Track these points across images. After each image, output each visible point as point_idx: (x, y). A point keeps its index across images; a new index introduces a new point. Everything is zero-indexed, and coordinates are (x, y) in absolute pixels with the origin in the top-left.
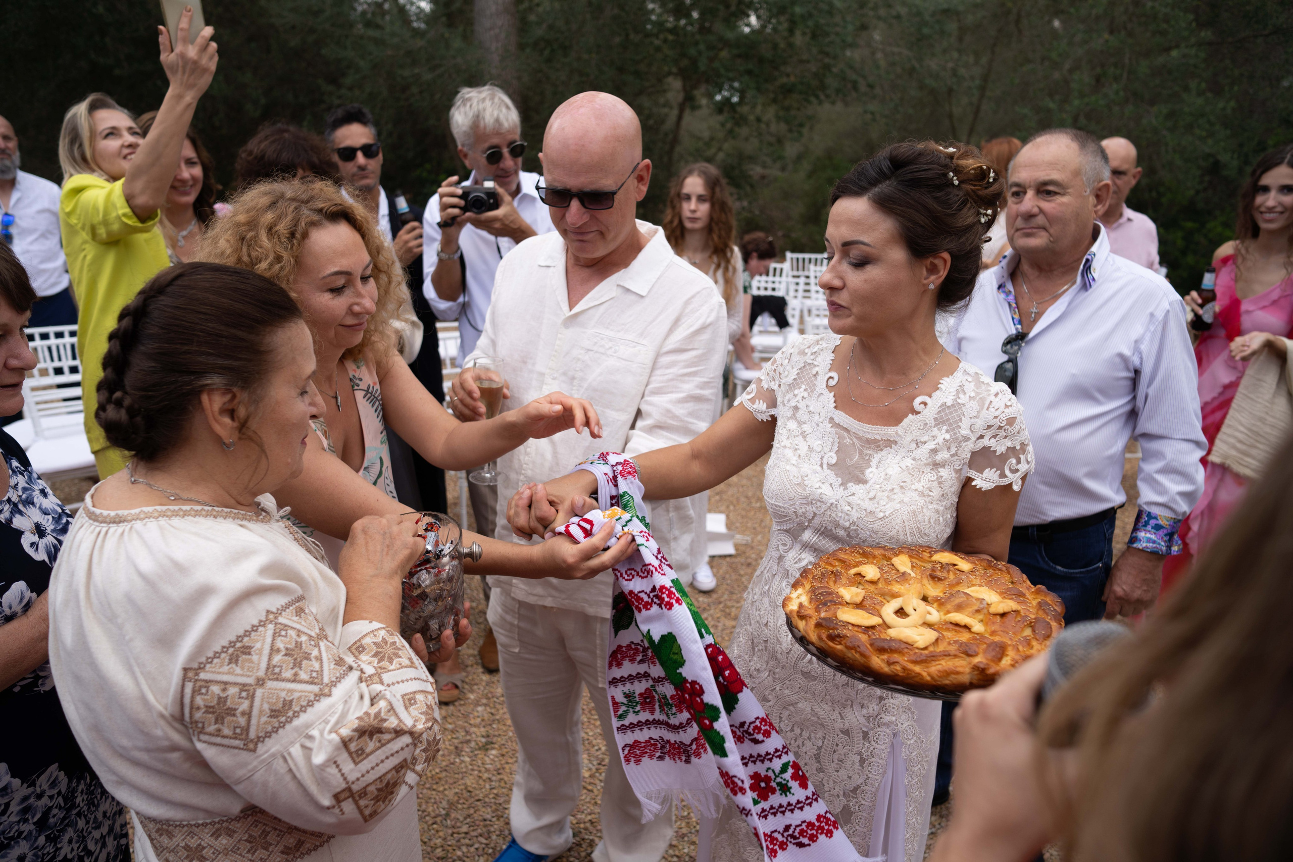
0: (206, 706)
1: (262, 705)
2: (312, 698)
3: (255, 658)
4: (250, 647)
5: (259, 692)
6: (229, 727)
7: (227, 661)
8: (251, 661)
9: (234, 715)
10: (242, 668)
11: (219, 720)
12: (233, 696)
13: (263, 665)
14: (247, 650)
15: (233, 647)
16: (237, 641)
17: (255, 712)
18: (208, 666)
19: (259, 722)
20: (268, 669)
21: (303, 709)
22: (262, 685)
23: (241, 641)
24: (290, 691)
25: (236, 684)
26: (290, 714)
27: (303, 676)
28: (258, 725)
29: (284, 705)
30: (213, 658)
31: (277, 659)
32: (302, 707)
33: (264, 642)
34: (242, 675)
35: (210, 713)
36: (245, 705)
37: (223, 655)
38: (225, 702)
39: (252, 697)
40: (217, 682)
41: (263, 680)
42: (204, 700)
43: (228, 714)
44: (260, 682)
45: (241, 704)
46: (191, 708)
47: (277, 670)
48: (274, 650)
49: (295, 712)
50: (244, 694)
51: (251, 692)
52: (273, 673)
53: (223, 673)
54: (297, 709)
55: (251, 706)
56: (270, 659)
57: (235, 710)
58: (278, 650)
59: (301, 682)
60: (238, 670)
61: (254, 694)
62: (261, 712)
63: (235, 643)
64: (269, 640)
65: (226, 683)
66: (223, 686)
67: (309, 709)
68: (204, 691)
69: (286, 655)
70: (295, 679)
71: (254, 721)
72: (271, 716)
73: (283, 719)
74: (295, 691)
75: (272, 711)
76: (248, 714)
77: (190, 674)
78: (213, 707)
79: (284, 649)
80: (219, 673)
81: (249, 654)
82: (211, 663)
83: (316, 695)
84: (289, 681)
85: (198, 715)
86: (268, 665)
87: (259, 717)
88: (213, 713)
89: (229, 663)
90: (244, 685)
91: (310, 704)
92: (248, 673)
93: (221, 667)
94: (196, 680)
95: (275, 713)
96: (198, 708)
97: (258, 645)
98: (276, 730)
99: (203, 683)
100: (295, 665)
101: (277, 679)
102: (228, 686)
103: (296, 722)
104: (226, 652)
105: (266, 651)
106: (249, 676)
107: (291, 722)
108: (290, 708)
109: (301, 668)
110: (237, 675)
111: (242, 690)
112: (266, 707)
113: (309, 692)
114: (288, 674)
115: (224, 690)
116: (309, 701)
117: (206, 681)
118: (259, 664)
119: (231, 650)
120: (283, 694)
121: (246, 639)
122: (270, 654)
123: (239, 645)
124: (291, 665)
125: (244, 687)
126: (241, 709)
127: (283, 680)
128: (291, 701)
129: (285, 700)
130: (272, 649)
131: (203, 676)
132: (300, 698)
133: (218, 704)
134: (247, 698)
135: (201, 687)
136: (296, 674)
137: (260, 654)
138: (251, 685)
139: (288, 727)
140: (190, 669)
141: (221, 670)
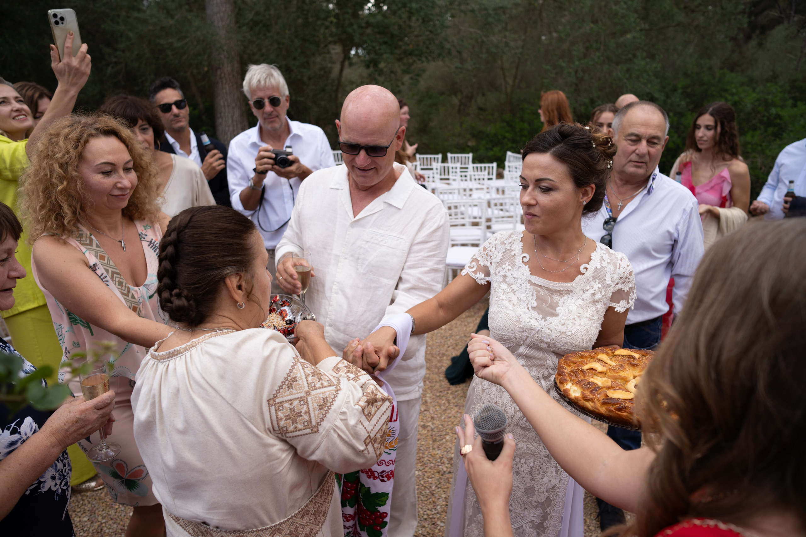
0: (285, 416)
1: (313, 405)
2: (335, 393)
3: (300, 382)
4: (296, 377)
5: (309, 399)
6: (300, 424)
7: (287, 388)
8: (299, 384)
9: (301, 416)
10: (296, 390)
11: (294, 422)
12: (297, 405)
13: (306, 384)
14: (294, 380)
15: (287, 380)
16: (288, 376)
17: (311, 410)
18: (278, 394)
19: (315, 414)
20: (308, 385)
21: (334, 400)
22: (309, 394)
23: (290, 376)
24: (323, 393)
25: (296, 399)
26: (329, 404)
27: (326, 384)
28: (315, 417)
29: (324, 401)
30: (279, 390)
31: (310, 379)
33: (300, 372)
34: (297, 393)
35: (288, 419)
36: (305, 408)
37: (284, 386)
38: (294, 410)
39: (307, 403)
40: (286, 401)
41: (309, 392)
42: (283, 413)
43: (297, 416)
44: (308, 393)
45: (302, 408)
46: (277, 421)
47: (313, 385)
49: (330, 403)
50: (302, 403)
51: (305, 400)
52: (312, 387)
53: (287, 396)
54: (331, 401)
55: (308, 408)
56: (307, 380)
57: (301, 412)
58: (308, 375)
59: (326, 387)
60: (294, 391)
61: (307, 400)
62: (314, 409)
63: (287, 378)
64: (302, 371)
65: (291, 400)
66: (290, 402)
67: (336, 399)
68: (281, 408)
69: (313, 376)
70: (323, 387)
71: (312, 415)
72: (320, 409)
73: (326, 408)
74: (326, 392)
75: (319, 406)
76: (308, 413)
77: (271, 402)
78: (288, 415)
79: (310, 374)
80: (285, 396)
81: (297, 381)
82: (279, 392)
84: (321, 388)
85: (282, 423)
86: (308, 383)
87: (314, 412)
88: (290, 418)
89: (288, 390)
90: (300, 398)
91: (335, 396)
94: (275, 404)
95: (321, 407)
96: (281, 419)
97: (299, 375)
98: (325, 416)
99: (279, 405)
101: (315, 389)
102: (292, 402)
103: (333, 407)
104: (284, 384)
105: (304, 377)
106: (301, 392)
107: (330, 408)
108: (327, 401)
109: (322, 380)
110: (295, 394)
111: (300, 401)
112: (316, 405)
113: (332, 390)
114: (318, 385)
115: (291, 404)
116: (334, 395)
117: (280, 403)
118: (303, 384)
119: (287, 382)
120: (321, 396)
121: (292, 374)
122: (306, 378)
123: (289, 378)
124: (318, 380)
125: (300, 399)
126: (303, 411)
127: (318, 389)
128: (326, 398)
129: (323, 398)
130: (305, 375)
131: (277, 401)
132: (329, 395)
133: (291, 413)
134: (304, 404)
135: (279, 407)
136: (322, 384)
137: (301, 379)
138: (304, 397)
139: (330, 411)
140: (270, 399)
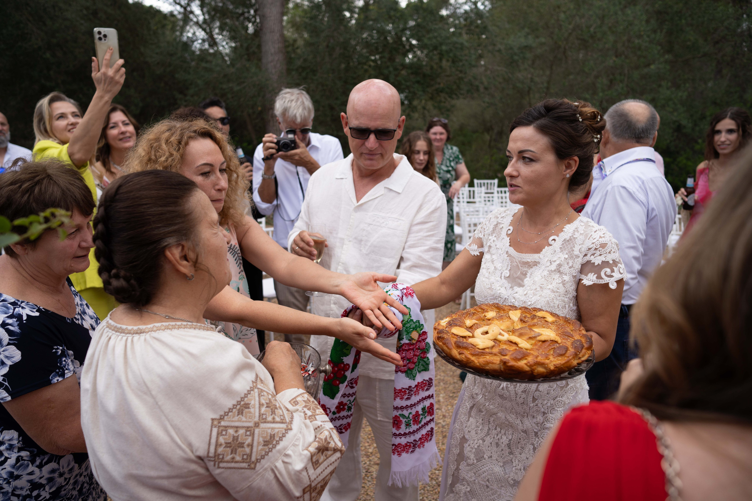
0: (226, 443)
1: (258, 439)
2: (284, 432)
3: (252, 410)
4: (249, 404)
5: (257, 431)
6: (239, 455)
7: (237, 413)
8: (250, 413)
9: (243, 447)
10: (246, 418)
11: (234, 451)
12: (242, 435)
13: (257, 414)
14: (247, 406)
15: (239, 404)
16: (241, 401)
17: (255, 444)
18: (226, 417)
19: (257, 449)
20: (260, 416)
21: (281, 439)
22: (258, 426)
23: (243, 401)
24: (273, 429)
25: (243, 427)
26: (274, 442)
27: (278, 419)
28: (257, 452)
29: (271, 437)
30: (228, 413)
31: (263, 409)
32: (280, 437)
33: (255, 400)
34: (246, 422)
35: (228, 447)
36: (249, 440)
37: (234, 410)
38: (237, 439)
39: (253, 435)
40: (232, 427)
41: (258, 423)
42: (224, 439)
43: (239, 447)
44: (257, 425)
45: (246, 439)
46: (216, 445)
47: (264, 416)
48: (261, 405)
49: (277, 441)
50: (248, 433)
51: (252, 431)
52: (263, 419)
53: (235, 421)
54: (278, 439)
55: (253, 440)
56: (260, 410)
57: (244, 443)
58: (263, 405)
59: (277, 422)
60: (244, 419)
61: (254, 432)
62: (259, 443)
63: (240, 402)
64: (257, 399)
65: (237, 427)
66: (235, 429)
67: (284, 439)
68: (224, 433)
69: (267, 407)
70: (274, 421)
71: (255, 450)
72: (264, 445)
73: (271, 446)
74: (275, 428)
75: (265, 442)
76: (251, 446)
77: (216, 423)
78: (230, 443)
79: (265, 404)
80: (233, 421)
81: (249, 408)
82: (227, 415)
83: (286, 430)
84: (271, 422)
85: (220, 450)
86: (259, 414)
87: (258, 446)
88: (230, 447)
89: (238, 415)
90: (248, 427)
91: (284, 436)
92: (250, 420)
93: (233, 417)
94: (219, 427)
95: (266, 443)
96: (221, 445)
97: (252, 402)
98: (267, 454)
99: (223, 428)
100: (272, 413)
101: (265, 422)
102: (238, 429)
103: (278, 447)
104: (235, 408)
105: (257, 406)
106: (250, 422)
107: (275, 447)
108: (274, 439)
109: (275, 414)
110: (243, 422)
111: (247, 431)
112: (261, 439)
113: (282, 428)
114: (270, 419)
115: (236, 432)
116: (283, 434)
117: (226, 427)
118: (255, 414)
119: (238, 407)
120: (269, 431)
121: (246, 399)
122: (260, 407)
123: (242, 403)
124: (270, 413)
125: (248, 429)
126: (247, 443)
127: (268, 422)
128: (274, 435)
129: (271, 435)
130: (260, 404)
131: (223, 423)
132: (278, 432)
133: (233, 441)
134: (250, 436)
135: (222, 431)
136: (274, 418)
137: (254, 407)
138: (252, 427)
139: (274, 450)
140: (215, 420)
141: (233, 419)
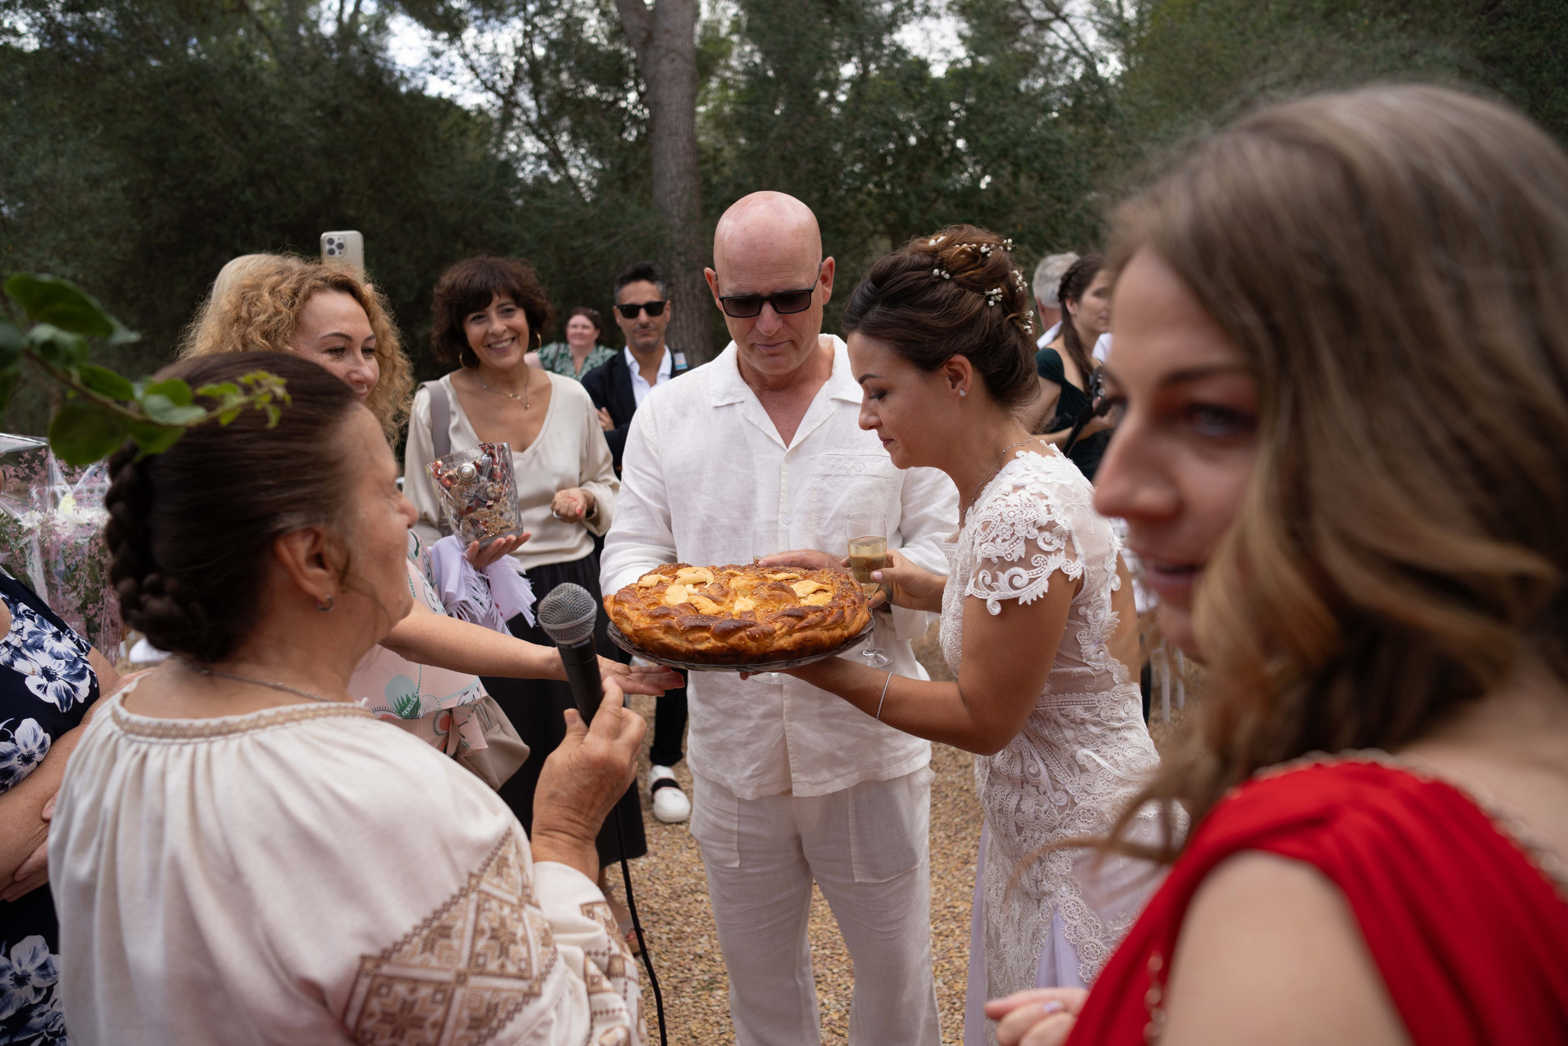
0: (384, 1013)
1: (460, 1011)
2: (520, 999)
3: (455, 942)
4: (450, 928)
5: (459, 993)
7: (420, 945)
8: (450, 948)
9: (421, 1027)
10: (439, 959)
11: (398, 1034)
12: (424, 1000)
13: (465, 954)
14: (445, 932)
15: (429, 926)
16: (435, 918)
17: (451, 1022)
18: (395, 955)
19: (453, 1036)
20: (471, 958)
21: (510, 1016)
22: (464, 982)
23: (439, 918)
24: (496, 991)
25: (430, 982)
26: (495, 1023)
27: (511, 969)
29: (488, 1010)
30: (402, 944)
31: (482, 943)
32: (509, 1013)
33: (465, 920)
34: (439, 969)
35: (387, 1022)
36: (438, 1013)
37: (416, 940)
38: (412, 1007)
39: (448, 1001)
40: (404, 979)
41: (465, 975)
42: (382, 1004)
43: (412, 1026)
44: (461, 978)
45: (433, 1011)
46: (361, 1015)
47: (481, 960)
48: (478, 932)
49: (500, 1021)
50: (439, 997)
51: (449, 992)
52: (477, 966)
53: (414, 966)
54: (503, 1016)
55: (446, 1014)
56: (473, 945)
57: (424, 1019)
58: (483, 932)
59: (508, 976)
60: (434, 962)
61: (452, 996)
62: (458, 1022)
63: (431, 921)
64: (471, 916)
65: (415, 981)
66: (411, 985)
67: (517, 1016)
68: (384, 991)
69: (491, 938)
70: (502, 974)
71: (446, 1036)
72: (470, 1028)
73: (484, 1031)
74: (502, 990)
75: (472, 1019)
76: (440, 1026)
77: (369, 967)
78: (393, 1015)
79: (488, 930)
80: (409, 966)
81: (448, 936)
82: (399, 950)
83: (524, 995)
84: (495, 975)
85: (369, 1025)
86: (471, 953)
87: (455, 1029)
88: (392, 1022)
89: (423, 952)
90: (441, 983)
91: (518, 1009)
92: (448, 966)
93: (412, 956)
94: (375, 976)
95: (476, 1023)
96: (372, 1015)
97: (459, 925)
99: (383, 980)
100: (501, 952)
101: (481, 974)
102: (418, 985)
104: (419, 935)
105: (469, 933)
106: (447, 970)
107: (495, 1035)
108: (495, 1015)
109: (507, 956)
110: (433, 969)
111: (436, 991)
112: (465, 1014)
113: (517, 991)
114: (493, 966)
115: (413, 991)
116: (517, 1004)
117: (390, 978)
118: (460, 951)
119: (425, 932)
120: (487, 995)
121: (445, 915)
122: (474, 938)
123: (435, 924)
124: (497, 953)
125: (439, 986)
126: (432, 1019)
127: (488, 975)
128: (497, 1005)
129: (489, 1004)
130: (475, 930)
131: (386, 969)
132: (506, 1000)
133: (402, 1009)
134: (441, 1003)
135: (381, 986)
136: (503, 966)
137: (461, 936)
138: (448, 983)
140: (369, 959)
141: (411, 961)
